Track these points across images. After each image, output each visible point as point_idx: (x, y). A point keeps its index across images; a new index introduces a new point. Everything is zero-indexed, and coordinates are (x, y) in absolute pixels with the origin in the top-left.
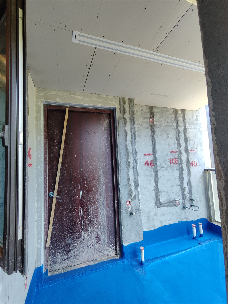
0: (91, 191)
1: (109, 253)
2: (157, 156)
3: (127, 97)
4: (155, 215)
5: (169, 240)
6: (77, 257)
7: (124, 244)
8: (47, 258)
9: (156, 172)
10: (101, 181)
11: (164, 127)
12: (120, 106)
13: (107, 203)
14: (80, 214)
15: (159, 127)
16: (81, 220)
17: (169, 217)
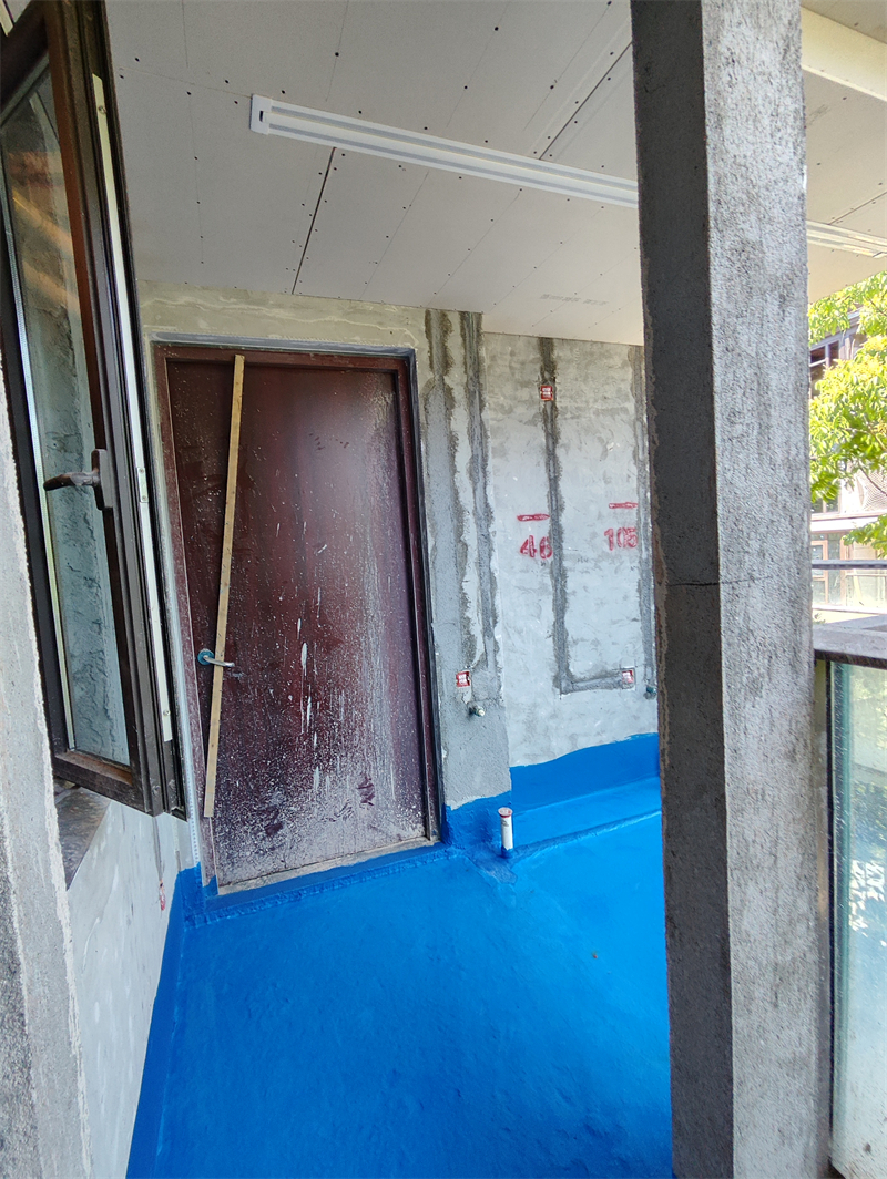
0: (337, 642)
1: (403, 833)
2: (564, 520)
3: (453, 308)
4: (553, 716)
5: (597, 794)
6: (304, 845)
7: (448, 803)
8: (209, 846)
9: (559, 576)
10: (371, 611)
11: (593, 417)
12: (430, 342)
13: (394, 680)
14: (305, 717)
15: (572, 418)
16: (308, 736)
17: (599, 723)
